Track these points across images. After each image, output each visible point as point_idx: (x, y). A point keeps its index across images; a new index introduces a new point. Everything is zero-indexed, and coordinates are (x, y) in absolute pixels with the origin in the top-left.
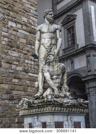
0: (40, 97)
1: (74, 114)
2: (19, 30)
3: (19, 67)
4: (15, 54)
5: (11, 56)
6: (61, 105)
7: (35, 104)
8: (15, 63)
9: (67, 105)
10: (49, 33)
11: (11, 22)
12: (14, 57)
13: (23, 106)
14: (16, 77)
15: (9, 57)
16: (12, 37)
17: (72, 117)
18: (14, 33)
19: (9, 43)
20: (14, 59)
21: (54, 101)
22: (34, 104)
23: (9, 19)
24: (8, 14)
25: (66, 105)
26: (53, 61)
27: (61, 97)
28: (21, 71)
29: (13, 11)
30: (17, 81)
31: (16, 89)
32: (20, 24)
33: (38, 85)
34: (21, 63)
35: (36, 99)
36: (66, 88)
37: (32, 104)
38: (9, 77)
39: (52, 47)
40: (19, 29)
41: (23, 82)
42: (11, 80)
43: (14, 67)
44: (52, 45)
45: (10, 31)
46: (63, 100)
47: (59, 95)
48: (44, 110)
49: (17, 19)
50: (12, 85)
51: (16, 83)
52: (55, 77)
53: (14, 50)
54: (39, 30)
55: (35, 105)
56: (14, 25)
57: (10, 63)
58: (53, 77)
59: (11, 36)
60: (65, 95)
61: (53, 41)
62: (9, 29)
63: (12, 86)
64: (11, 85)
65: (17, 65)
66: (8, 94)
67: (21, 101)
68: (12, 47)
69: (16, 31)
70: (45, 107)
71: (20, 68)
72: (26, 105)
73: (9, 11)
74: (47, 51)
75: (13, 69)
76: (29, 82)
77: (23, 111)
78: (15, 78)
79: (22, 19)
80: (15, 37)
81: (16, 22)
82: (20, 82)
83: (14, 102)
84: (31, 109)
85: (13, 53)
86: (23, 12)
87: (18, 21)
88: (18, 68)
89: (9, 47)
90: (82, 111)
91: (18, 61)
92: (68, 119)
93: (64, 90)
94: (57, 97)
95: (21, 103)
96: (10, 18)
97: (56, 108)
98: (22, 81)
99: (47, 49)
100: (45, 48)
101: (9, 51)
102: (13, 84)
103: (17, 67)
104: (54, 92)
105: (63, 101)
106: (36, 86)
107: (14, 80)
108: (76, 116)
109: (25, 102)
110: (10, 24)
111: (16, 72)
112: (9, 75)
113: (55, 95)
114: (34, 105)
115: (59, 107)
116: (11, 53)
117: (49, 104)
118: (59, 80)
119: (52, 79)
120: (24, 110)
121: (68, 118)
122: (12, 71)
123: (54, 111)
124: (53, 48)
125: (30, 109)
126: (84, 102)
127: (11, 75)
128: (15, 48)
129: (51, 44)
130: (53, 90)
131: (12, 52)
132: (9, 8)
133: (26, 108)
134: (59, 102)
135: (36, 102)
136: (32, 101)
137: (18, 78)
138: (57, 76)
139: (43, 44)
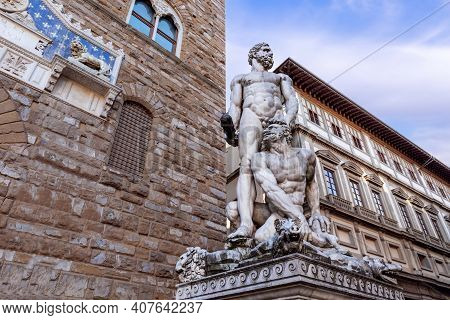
0: (245, 241)
3: (187, 205)
4: (180, 177)
5: (172, 179)
7: (232, 261)
8: (178, 194)
10: (265, 81)
11: (176, 119)
13: (189, 272)
14: (178, 225)
15: (167, 180)
16: (177, 146)
18: (181, 138)
19: (168, 154)
20: (176, 187)
22: (225, 261)
23: (174, 115)
24: (173, 106)
26: (281, 139)
28: (189, 213)
29: (181, 103)
30: (178, 233)
32: (194, 126)
34: (191, 198)
35: (234, 246)
37: (218, 264)
38: (163, 222)
39: (275, 112)
40: (192, 134)
41: (193, 238)
42: (167, 229)
43: (174, 202)
44: (274, 109)
45: (173, 135)
48: (271, 278)
49: (189, 118)
50: (167, 241)
51: (177, 239)
52: (288, 184)
53: (179, 170)
54: (240, 82)
55: (231, 265)
56: (181, 125)
57: (166, 193)
58: (282, 185)
59: (174, 142)
61: (277, 101)
62: (172, 130)
63: (168, 244)
64: (165, 241)
65: (182, 199)
66: (157, 261)
67: (184, 256)
68: (174, 162)
69: (185, 136)
70: (273, 263)
71: (187, 208)
72: (198, 268)
74: (262, 120)
75: (173, 207)
76: (206, 239)
77: (189, 287)
78: (176, 226)
79: (197, 119)
80: (182, 147)
81: (186, 122)
82: (187, 238)
83: (168, 284)
84: (217, 278)
85: (176, 175)
86: (200, 110)
87: (190, 121)
88: (183, 207)
89: (169, 162)
91: (186, 192)
93: (318, 226)
95: (183, 262)
96: (175, 113)
98: (190, 236)
99: (260, 115)
100: (257, 114)
101: (169, 169)
103: (182, 203)
105: (329, 256)
107: (172, 231)
109: (195, 256)
110: (175, 122)
111: (178, 213)
112: (163, 217)
114: (226, 265)
116: (173, 173)
117: (294, 250)
120: (192, 284)
122: (170, 211)
124: (276, 115)
125: (211, 279)
126: (386, 269)
127: (166, 218)
129: (271, 105)
131: (175, 172)
132: (176, 98)
133: (199, 277)
134: (319, 253)
135: (232, 254)
136: (218, 254)
137: (183, 229)
138: (295, 183)
139: (249, 106)
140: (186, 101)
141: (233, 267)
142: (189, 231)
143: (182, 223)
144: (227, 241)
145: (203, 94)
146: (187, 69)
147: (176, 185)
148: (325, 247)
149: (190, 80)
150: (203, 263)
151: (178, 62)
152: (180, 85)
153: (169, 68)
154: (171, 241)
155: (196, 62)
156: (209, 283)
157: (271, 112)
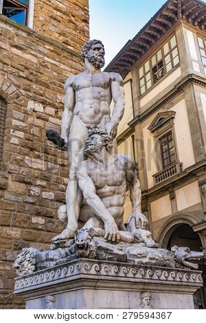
0: (65, 242)
1: (159, 288)
2: (51, 119)
3: (48, 192)
4: (40, 165)
5: (31, 168)
6: (122, 261)
7: (52, 260)
8: (39, 182)
9: (138, 263)
10: (93, 86)
11: (32, 102)
12: (37, 171)
13: (23, 269)
14: (40, 213)
15: (26, 170)
16: (35, 130)
17: (154, 295)
18: (39, 122)
19: (27, 141)
20: (36, 175)
21: (100, 248)
22: (47, 260)
23: (29, 97)
24: (28, 87)
25: (137, 260)
26: (101, 149)
27: (125, 241)
28: (51, 200)
29: (37, 82)
30: (41, 220)
31: (40, 240)
32: (53, 106)
33: (66, 213)
34: (53, 184)
35: (57, 247)
36: (140, 220)
37: (43, 262)
38: (24, 211)
39: (101, 118)
40: (51, 116)
41: (57, 224)
42: (29, 218)
43: (35, 190)
44: (100, 115)
45: (30, 119)
46: (128, 248)
47: (118, 236)
48: (68, 275)
49: (47, 98)
50: (30, 230)
51: (40, 227)
52: (107, 189)
53: (38, 157)
54: (71, 85)
56: (39, 108)
57: (26, 183)
58: (103, 190)
59: (31, 128)
60: (135, 237)
61: (104, 106)
62: (29, 114)
63: (31, 233)
64: (27, 230)
65: (43, 187)
66: (20, 249)
67: (20, 255)
68: (32, 149)
69: (43, 119)
70: (69, 264)
71: (49, 195)
72: (30, 265)
73: (29, 82)
74: (89, 128)
75: (34, 196)
77: (23, 280)
78: (38, 214)
79: (57, 98)
80: (41, 131)
81: (43, 103)
82: (50, 224)
85: (35, 162)
87: (48, 100)
88: (45, 195)
89: (27, 150)
90: (185, 279)
91: (47, 179)
92: (142, 303)
93: (133, 224)
94: (114, 240)
95: (19, 260)
96: (31, 94)
97: (103, 266)
98: (53, 223)
99: (87, 123)
100: (84, 122)
101: (27, 158)
102: (32, 229)
103: (43, 191)
104: (104, 228)
105: (128, 252)
106: (61, 216)
107: (34, 220)
108: (167, 294)
109: (28, 256)
110: (31, 105)
111: (41, 201)
112: (25, 207)
113: (106, 236)
114: (48, 263)
115: (115, 264)
116: (31, 161)
118: (119, 198)
119: (102, 196)
120: (24, 277)
121: (142, 299)
122: (31, 200)
123: (97, 277)
124: (103, 120)
126: (189, 256)
127: (27, 207)
128: (39, 151)
130: (102, 223)
131: (33, 160)
132: (31, 77)
133: (31, 272)
134: (116, 251)
135: (53, 254)
136: (43, 254)
137: (44, 216)
138: (113, 188)
139: (78, 114)
140: (43, 78)
141: (52, 264)
142: (52, 217)
143: (43, 210)
144: (52, 243)
145: (62, 66)
146: (42, 40)
147: (37, 173)
148: (133, 242)
149: (46, 51)
150: (34, 261)
151: (30, 33)
152: (35, 60)
153: (21, 43)
154: (35, 229)
155: (52, 28)
156: (34, 277)
157: (97, 119)
